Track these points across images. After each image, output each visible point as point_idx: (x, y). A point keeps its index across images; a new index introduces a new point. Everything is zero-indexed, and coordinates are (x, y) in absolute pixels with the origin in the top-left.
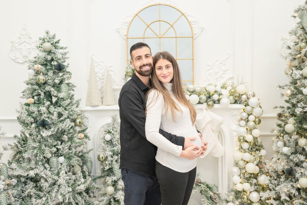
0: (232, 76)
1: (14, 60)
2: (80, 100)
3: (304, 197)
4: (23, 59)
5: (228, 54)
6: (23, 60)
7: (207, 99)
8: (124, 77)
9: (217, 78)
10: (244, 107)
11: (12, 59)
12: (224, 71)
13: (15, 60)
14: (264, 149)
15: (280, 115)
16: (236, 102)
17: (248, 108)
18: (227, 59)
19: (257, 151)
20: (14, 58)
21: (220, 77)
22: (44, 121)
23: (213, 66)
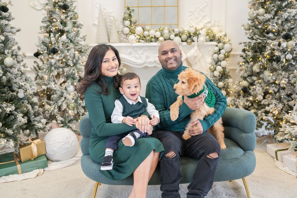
0: (209, 20)
1: (33, 7)
2: (86, 36)
3: (256, 107)
4: (41, 6)
5: (206, 2)
6: (41, 8)
7: (188, 38)
8: (122, 21)
9: (197, 22)
10: (217, 44)
11: (32, 7)
12: (203, 16)
13: (35, 8)
14: (231, 78)
15: (244, 50)
16: (211, 40)
17: (220, 45)
18: (205, 6)
19: (225, 79)
20: (33, 6)
21: (200, 21)
22: (54, 48)
23: (195, 12)
